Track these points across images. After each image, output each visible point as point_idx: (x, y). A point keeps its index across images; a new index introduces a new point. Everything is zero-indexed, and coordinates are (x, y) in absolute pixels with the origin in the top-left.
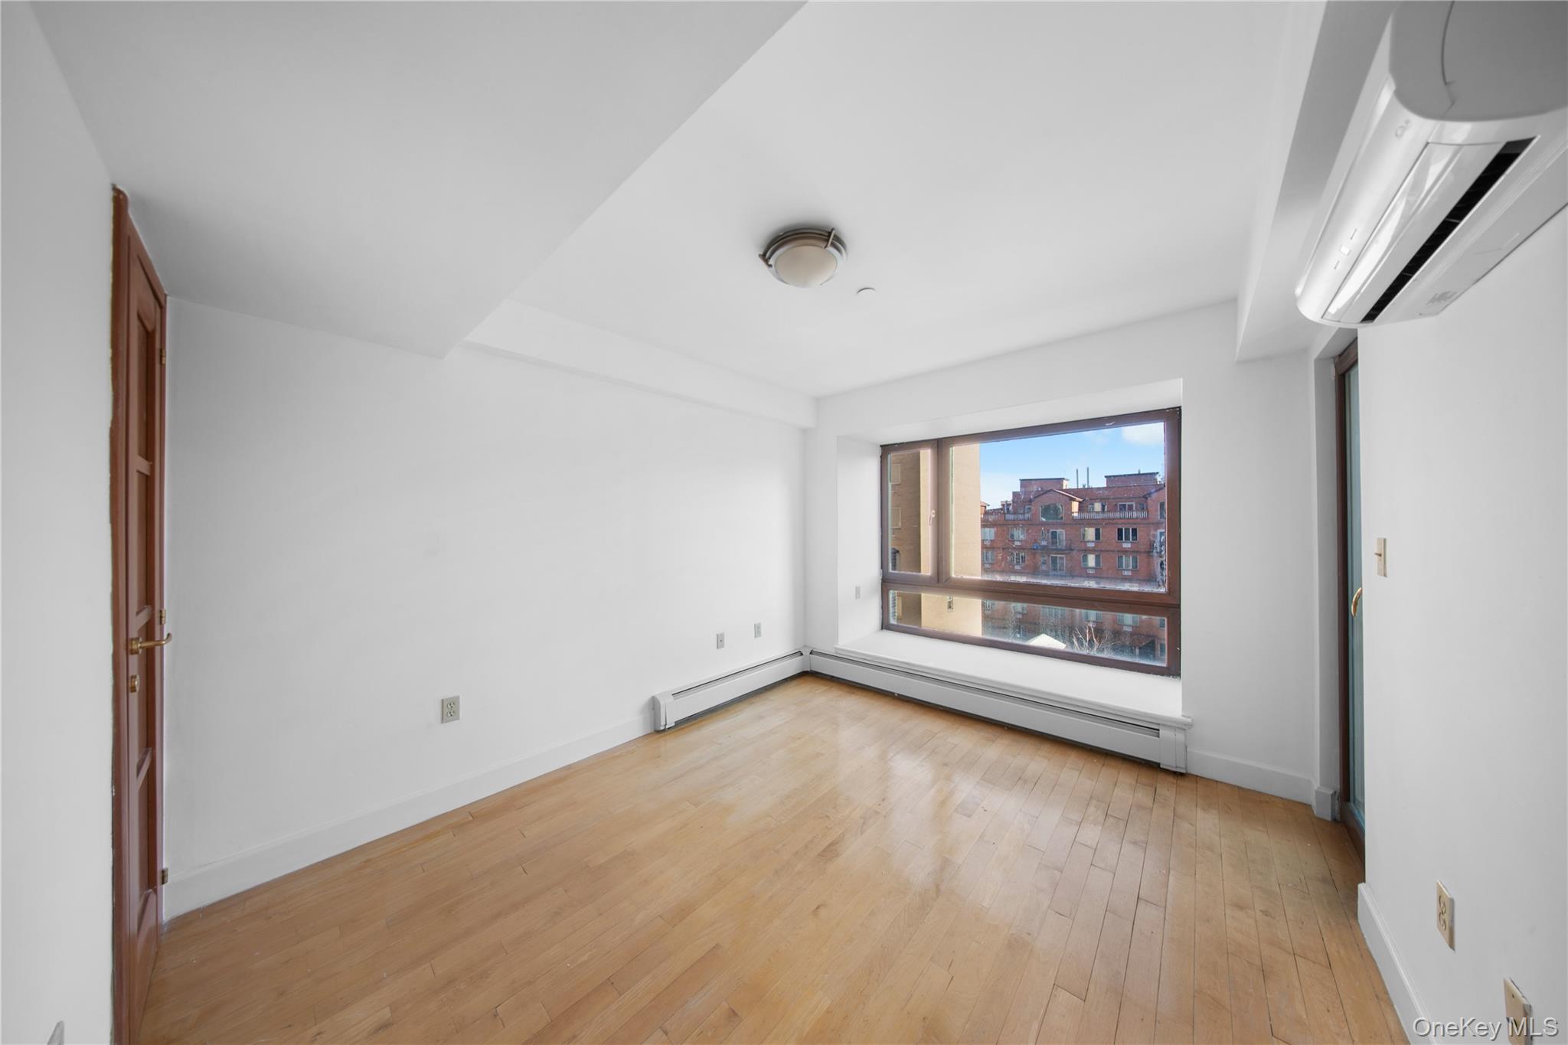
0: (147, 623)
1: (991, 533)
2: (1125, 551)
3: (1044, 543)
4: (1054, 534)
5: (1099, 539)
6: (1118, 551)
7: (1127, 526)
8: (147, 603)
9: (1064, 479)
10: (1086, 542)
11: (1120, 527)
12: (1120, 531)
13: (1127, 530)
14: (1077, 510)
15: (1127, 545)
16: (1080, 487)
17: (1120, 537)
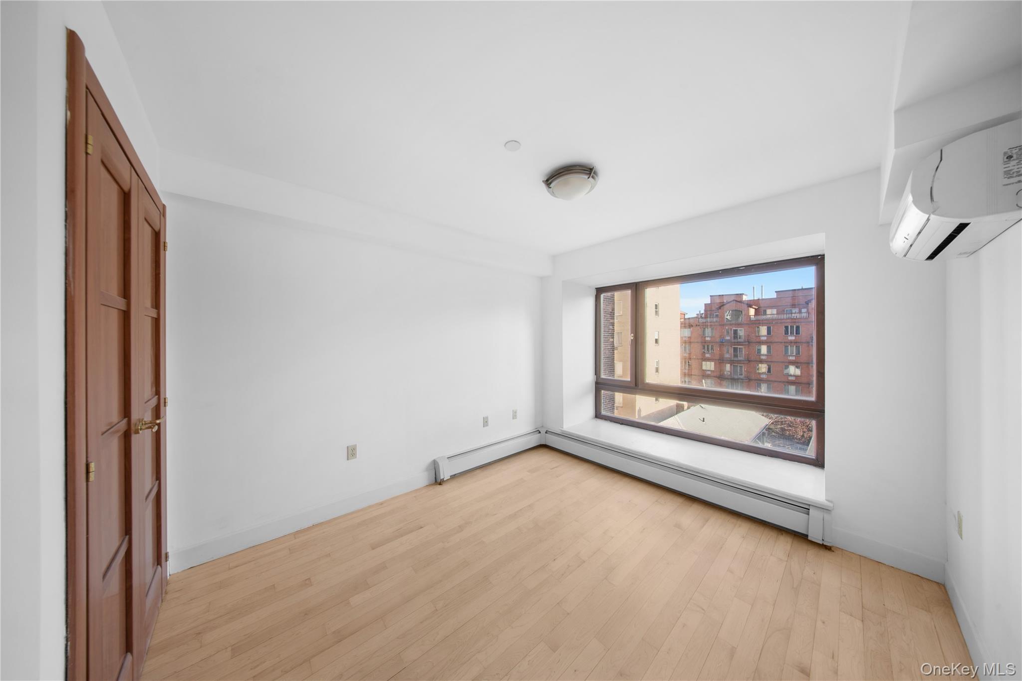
0: (156, 406)
1: (687, 332)
2: (791, 342)
3: (728, 338)
4: (735, 332)
5: (770, 334)
6: (785, 343)
7: (792, 324)
8: (156, 394)
9: (743, 294)
10: (760, 336)
11: (786, 325)
12: (787, 328)
13: (792, 327)
14: (753, 314)
15: (791, 338)
16: (756, 298)
17: (786, 333)
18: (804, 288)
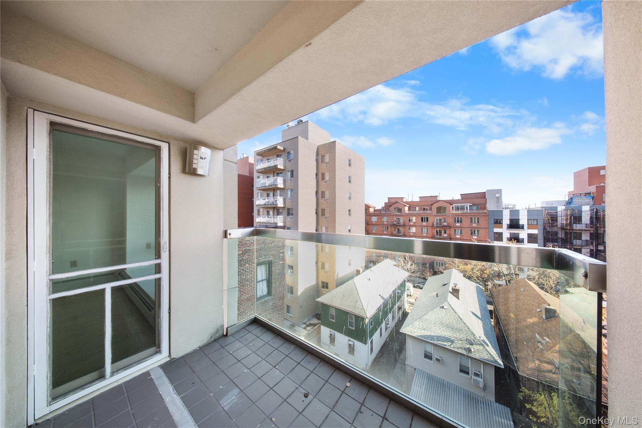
3: (395, 223)
4: (399, 219)
6: (422, 226)
9: (403, 198)
11: (423, 217)
14: (407, 210)
15: (424, 224)
16: (409, 201)
18: (432, 196)
